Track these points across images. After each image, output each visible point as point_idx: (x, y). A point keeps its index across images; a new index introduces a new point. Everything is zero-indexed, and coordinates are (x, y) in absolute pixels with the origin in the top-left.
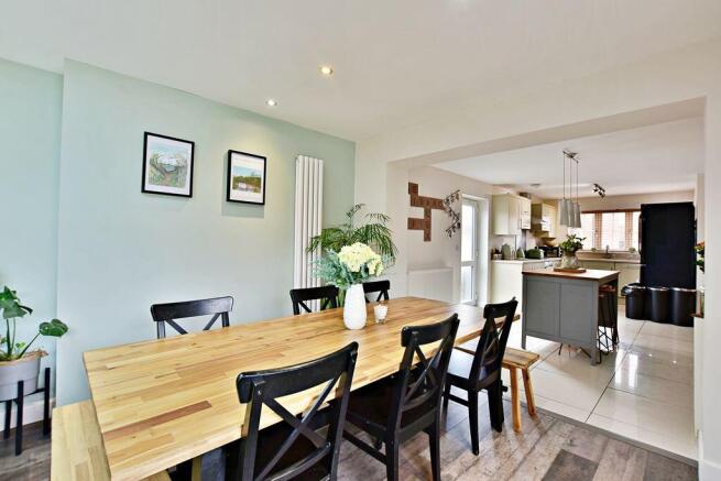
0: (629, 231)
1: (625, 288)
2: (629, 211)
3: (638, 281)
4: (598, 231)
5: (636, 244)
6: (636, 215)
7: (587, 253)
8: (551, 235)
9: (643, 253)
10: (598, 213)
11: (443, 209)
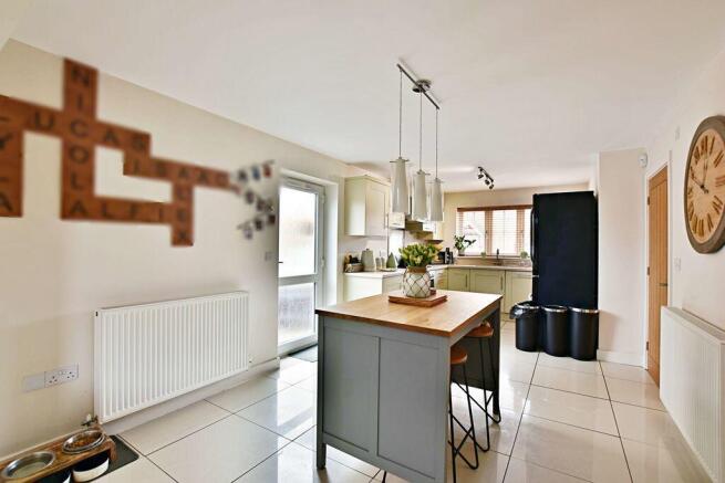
0: (520, 232)
1: (514, 308)
2: (520, 208)
3: (530, 299)
4: (488, 232)
5: (527, 248)
6: (528, 212)
7: (473, 259)
8: (435, 237)
9: (535, 258)
10: (489, 210)
11: (235, 189)
